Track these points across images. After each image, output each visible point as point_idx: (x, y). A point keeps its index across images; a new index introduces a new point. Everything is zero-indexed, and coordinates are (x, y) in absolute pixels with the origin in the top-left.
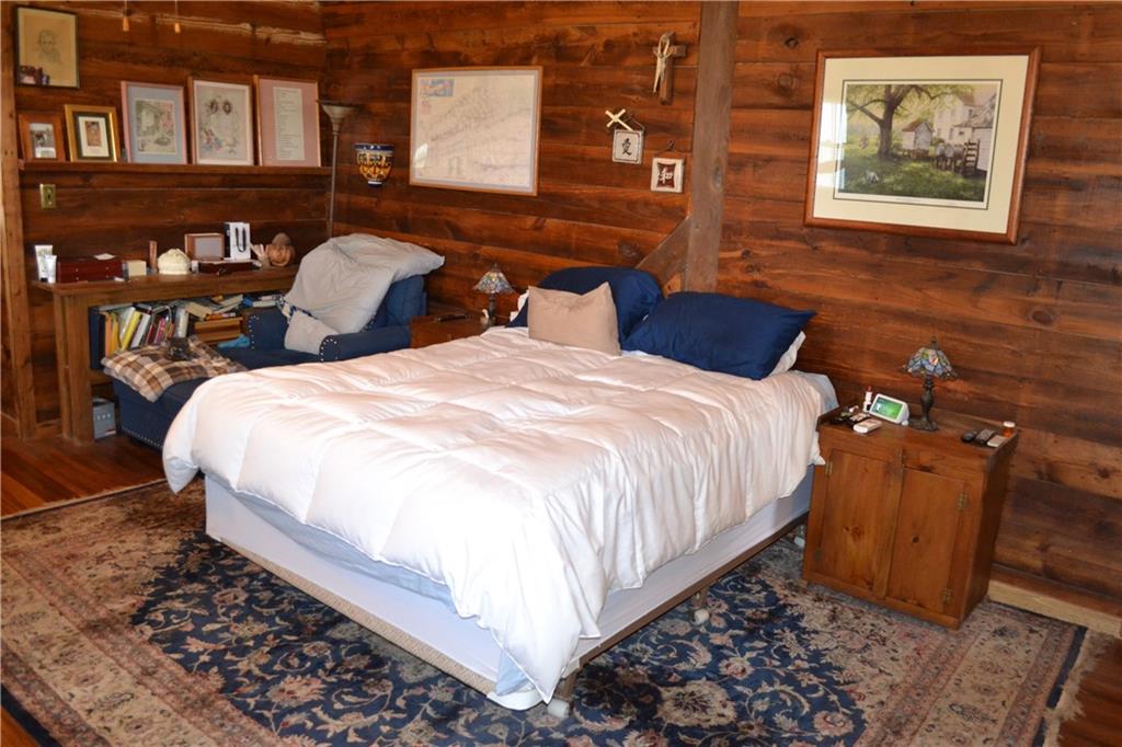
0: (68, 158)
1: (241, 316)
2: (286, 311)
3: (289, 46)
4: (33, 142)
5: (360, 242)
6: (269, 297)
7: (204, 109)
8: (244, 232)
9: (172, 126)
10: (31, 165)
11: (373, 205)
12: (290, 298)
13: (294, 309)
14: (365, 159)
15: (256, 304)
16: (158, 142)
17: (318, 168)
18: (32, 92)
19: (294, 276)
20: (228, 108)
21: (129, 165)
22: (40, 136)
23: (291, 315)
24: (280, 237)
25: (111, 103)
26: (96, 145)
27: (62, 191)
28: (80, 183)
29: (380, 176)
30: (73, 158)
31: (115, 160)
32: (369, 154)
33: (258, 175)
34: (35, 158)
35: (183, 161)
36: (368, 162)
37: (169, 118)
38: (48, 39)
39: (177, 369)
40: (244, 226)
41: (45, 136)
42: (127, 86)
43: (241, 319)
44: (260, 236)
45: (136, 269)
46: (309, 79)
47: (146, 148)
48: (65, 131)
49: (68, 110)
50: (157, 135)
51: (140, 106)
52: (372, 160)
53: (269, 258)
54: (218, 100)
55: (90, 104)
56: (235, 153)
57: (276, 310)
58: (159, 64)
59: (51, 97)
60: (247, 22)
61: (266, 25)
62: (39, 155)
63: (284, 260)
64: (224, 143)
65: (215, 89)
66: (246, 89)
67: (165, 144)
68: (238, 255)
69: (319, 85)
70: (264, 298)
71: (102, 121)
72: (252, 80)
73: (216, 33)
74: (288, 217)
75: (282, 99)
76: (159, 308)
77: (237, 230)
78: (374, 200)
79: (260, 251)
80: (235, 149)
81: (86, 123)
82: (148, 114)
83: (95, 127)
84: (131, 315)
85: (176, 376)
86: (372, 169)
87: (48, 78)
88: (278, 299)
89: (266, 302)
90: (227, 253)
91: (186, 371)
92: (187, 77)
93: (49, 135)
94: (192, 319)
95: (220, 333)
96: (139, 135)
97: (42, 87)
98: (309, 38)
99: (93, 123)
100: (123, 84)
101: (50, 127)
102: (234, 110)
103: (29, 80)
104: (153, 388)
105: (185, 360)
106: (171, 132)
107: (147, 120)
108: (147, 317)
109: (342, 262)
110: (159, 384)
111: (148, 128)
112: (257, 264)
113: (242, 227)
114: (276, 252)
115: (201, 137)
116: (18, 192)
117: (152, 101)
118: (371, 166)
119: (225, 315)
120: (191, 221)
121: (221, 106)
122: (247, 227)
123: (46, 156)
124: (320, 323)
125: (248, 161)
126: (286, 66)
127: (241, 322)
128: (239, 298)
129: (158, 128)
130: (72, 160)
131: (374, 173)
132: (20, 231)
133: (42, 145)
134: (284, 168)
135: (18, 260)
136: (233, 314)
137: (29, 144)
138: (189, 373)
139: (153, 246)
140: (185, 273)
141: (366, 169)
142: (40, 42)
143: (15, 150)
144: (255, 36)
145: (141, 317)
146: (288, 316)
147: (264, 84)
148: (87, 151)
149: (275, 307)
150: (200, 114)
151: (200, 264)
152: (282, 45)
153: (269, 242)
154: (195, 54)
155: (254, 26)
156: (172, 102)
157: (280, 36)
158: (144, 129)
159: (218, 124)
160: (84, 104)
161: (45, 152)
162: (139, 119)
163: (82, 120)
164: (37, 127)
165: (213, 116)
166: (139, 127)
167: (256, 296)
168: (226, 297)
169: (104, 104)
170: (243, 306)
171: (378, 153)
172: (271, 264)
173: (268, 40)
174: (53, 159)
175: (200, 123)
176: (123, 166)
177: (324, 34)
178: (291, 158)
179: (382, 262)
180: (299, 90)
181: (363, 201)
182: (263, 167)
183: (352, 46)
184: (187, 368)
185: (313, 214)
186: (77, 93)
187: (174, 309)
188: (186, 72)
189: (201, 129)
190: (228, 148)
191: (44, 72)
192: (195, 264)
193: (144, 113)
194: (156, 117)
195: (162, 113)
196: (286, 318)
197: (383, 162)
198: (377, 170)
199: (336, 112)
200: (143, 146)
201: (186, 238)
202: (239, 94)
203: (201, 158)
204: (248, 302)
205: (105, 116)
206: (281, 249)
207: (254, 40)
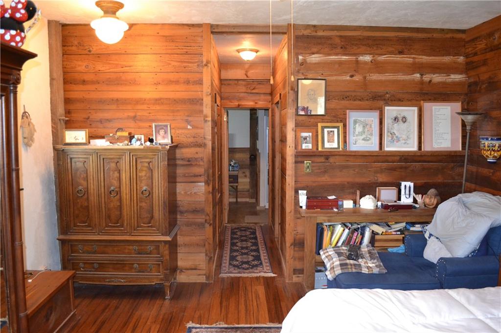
0: (317, 149)
1: (403, 234)
2: (427, 236)
3: (444, 84)
4: (301, 142)
5: (476, 198)
6: (419, 226)
7: (390, 121)
8: (410, 187)
9: (372, 131)
10: (300, 152)
11: (491, 174)
12: (429, 229)
13: (431, 235)
14: (485, 146)
15: (412, 229)
16: (364, 139)
17: (459, 151)
18: (304, 118)
19: (433, 215)
20: (404, 120)
21: (348, 152)
22: (305, 138)
23: (429, 238)
24: (432, 191)
25: (341, 121)
26: (331, 143)
27: (314, 164)
28: (323, 161)
29: (494, 157)
30: (320, 149)
31: (341, 149)
32: (487, 143)
33: (421, 156)
34: (302, 149)
35: (377, 149)
36: (486, 148)
37: (371, 127)
38: (312, 93)
39: (346, 264)
40: (410, 184)
41: (308, 139)
42: (349, 112)
43: (403, 236)
44: (420, 189)
45: (348, 204)
46: (456, 100)
47: (357, 143)
48: (317, 136)
49: (320, 125)
50: (364, 136)
51: (355, 122)
52: (488, 147)
53: (424, 203)
54: (399, 116)
55: (331, 122)
56: (408, 144)
57: (421, 234)
58: (367, 100)
59: (312, 120)
60: (418, 73)
61: (429, 73)
62: (304, 148)
63: (433, 205)
64: (401, 139)
65: (398, 110)
66: (416, 109)
67: (368, 140)
68: (406, 200)
69: (462, 103)
70: (417, 226)
71: (336, 130)
72: (420, 104)
73: (400, 81)
74: (439, 179)
75: (438, 113)
76: (355, 226)
77: (405, 186)
78: (492, 171)
79: (419, 198)
80: (408, 142)
81: (328, 131)
82: (359, 125)
83: (332, 133)
84: (339, 229)
85: (343, 269)
86: (489, 152)
87: (311, 111)
88: (423, 227)
89: (418, 228)
90: (399, 199)
91: (349, 267)
92: (382, 105)
93: (309, 138)
94: (374, 234)
95: (391, 243)
96: (354, 137)
97: (309, 115)
98: (456, 77)
99: (331, 131)
100: (348, 111)
101: (311, 134)
102: (408, 121)
103: (302, 113)
104: (331, 273)
105: (353, 259)
106: (371, 134)
107: (359, 129)
108: (347, 231)
109: (460, 210)
110: (334, 271)
111: (359, 132)
112: (417, 206)
113: (409, 184)
114: (429, 199)
115: (388, 136)
116: (294, 165)
117: (362, 119)
118: (488, 151)
119: (394, 233)
120: (380, 180)
121: (400, 119)
122: (412, 185)
123: (307, 148)
124: (444, 246)
125: (414, 148)
126: (441, 95)
127: (403, 237)
128: (404, 224)
129: (364, 132)
130: (319, 150)
131: (491, 155)
132: (294, 183)
133: (306, 143)
134: (437, 152)
135: (292, 197)
136: (399, 233)
137: (300, 142)
138: (351, 268)
139: (358, 193)
140: (373, 208)
141: (485, 152)
142: (308, 95)
143: (294, 146)
144: (423, 80)
145: (344, 230)
146: (428, 238)
147: (427, 106)
148: (327, 145)
149: (422, 231)
150: (388, 124)
151: (382, 204)
152: (439, 83)
153: (425, 194)
154: (387, 93)
155: (422, 75)
156: (373, 119)
157: (437, 78)
158: (357, 133)
159: (398, 128)
160: (327, 122)
161: (307, 146)
162: (354, 128)
163: (326, 130)
164: (304, 134)
165: (395, 124)
166: (354, 132)
167: (413, 224)
168: (396, 223)
169: (337, 122)
170: (406, 228)
171: (494, 142)
172: (425, 206)
173: (430, 81)
174: (310, 149)
175: (388, 129)
176: (345, 152)
177: (467, 74)
178: (442, 146)
179: (485, 213)
180: (449, 108)
181: (485, 171)
182: (424, 151)
183: (481, 78)
184: (351, 265)
185: (456, 178)
186: (325, 117)
187: (364, 227)
188: (382, 103)
189: (388, 132)
190: (404, 142)
191: (309, 109)
192: (379, 204)
193: (357, 125)
194: (364, 127)
195: (367, 125)
196: (426, 239)
197: (496, 148)
198: (493, 153)
199: (469, 118)
200: (355, 142)
201: (377, 189)
202: (411, 112)
203: (387, 147)
204: (408, 227)
205: (338, 127)
206: (431, 198)
207: (422, 83)
